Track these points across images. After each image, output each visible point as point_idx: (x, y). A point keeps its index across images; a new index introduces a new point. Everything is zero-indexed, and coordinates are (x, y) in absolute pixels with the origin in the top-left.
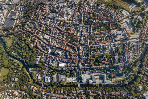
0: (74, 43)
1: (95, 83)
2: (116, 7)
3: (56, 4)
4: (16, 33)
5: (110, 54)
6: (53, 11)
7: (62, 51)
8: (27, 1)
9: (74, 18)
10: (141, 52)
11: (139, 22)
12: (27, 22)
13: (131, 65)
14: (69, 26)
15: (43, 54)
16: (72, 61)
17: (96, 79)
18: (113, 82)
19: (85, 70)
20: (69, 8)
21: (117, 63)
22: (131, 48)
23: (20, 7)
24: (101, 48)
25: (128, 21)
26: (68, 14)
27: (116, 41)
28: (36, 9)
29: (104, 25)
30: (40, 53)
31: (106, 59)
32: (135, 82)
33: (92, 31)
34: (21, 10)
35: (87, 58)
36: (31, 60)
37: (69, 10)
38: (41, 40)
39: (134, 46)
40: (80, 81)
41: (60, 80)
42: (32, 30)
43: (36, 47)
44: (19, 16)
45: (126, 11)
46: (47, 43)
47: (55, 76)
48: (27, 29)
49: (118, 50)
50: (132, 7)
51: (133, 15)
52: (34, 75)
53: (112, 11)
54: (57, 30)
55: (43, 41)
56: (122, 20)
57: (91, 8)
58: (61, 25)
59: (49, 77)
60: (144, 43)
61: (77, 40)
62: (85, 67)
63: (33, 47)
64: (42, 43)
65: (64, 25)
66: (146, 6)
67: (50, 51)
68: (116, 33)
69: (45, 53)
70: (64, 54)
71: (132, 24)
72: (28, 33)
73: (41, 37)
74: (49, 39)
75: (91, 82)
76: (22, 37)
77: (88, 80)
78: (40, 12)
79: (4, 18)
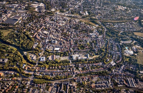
1: (82, 59)
2: (90, 25)
4: (16, 28)
5: (90, 44)
9: (67, 26)
11: (101, 31)
12: (29, 23)
16: (65, 46)
17: (83, 57)
18: (93, 58)
20: (63, 21)
21: (94, 48)
22: (100, 41)
23: (25, 14)
25: (96, 30)
27: (92, 38)
29: (85, 30)
30: (38, 41)
32: (105, 57)
33: (78, 32)
36: (28, 45)
41: (54, 59)
42: (33, 28)
43: (35, 38)
44: (22, 19)
45: (94, 27)
49: (93, 42)
51: (98, 28)
53: (88, 26)
56: (94, 30)
57: (77, 23)
60: (105, 40)
63: (32, 37)
64: (41, 35)
66: (103, 26)
69: (42, 41)
70: (58, 43)
72: (29, 28)
73: (41, 32)
74: (48, 33)
75: (80, 58)
76: (22, 31)
77: (77, 58)
78: (42, 19)
79: (6, 18)
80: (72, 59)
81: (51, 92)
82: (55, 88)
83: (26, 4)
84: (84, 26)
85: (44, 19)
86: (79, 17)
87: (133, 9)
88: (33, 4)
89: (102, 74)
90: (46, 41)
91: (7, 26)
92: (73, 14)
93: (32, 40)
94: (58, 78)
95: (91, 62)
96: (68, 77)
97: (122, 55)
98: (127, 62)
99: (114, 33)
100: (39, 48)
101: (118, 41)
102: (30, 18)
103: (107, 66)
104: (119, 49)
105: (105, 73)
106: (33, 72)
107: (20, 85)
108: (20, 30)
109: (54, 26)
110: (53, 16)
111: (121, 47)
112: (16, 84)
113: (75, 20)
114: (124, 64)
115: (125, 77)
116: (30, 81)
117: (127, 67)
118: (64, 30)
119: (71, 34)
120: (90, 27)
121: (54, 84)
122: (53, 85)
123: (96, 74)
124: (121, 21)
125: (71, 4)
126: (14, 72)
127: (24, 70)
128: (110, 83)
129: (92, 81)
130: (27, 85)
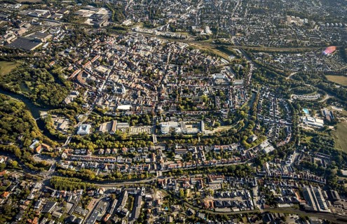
0: (152, 80)
1: (186, 134)
2: (213, 55)
4: (34, 57)
5: (209, 98)
7: (128, 90)
11: (241, 70)
12: (66, 48)
15: (86, 90)
16: (146, 102)
17: (188, 128)
18: (216, 133)
20: (148, 46)
23: (59, 31)
25: (229, 68)
26: (146, 50)
27: (215, 85)
28: (92, 37)
29: (199, 68)
30: (81, 88)
34: (59, 34)
35: (172, 99)
39: (239, 92)
40: (157, 132)
41: (114, 129)
42: (74, 58)
43: (74, 80)
44: (52, 40)
45: (225, 60)
48: (61, 56)
53: (209, 58)
54: (125, 63)
56: (222, 67)
59: (90, 126)
60: (250, 90)
63: (67, 79)
64: (89, 75)
67: (103, 87)
70: (130, 94)
71: (233, 71)
73: (90, 68)
74: (107, 71)
75: (179, 130)
76: (46, 65)
77: (173, 130)
78: (98, 41)
79: (14, 36)
80: (160, 133)
81: (92, 212)
82: (105, 204)
83: (67, 9)
84: (198, 59)
85: (102, 41)
86: (189, 37)
87: (326, 23)
88: (83, 11)
89: (235, 172)
90: (100, 89)
91: (12, 52)
92: (175, 31)
93: (65, 85)
94: (116, 177)
95: (209, 142)
96: (143, 176)
97: (292, 128)
98: (306, 145)
99: (273, 76)
100: (79, 103)
101: (284, 94)
102: (71, 38)
103: (252, 154)
104: (285, 112)
105: (243, 170)
106: (55, 159)
107: (14, 191)
108: (40, 63)
109: (125, 56)
110: (126, 35)
111: (290, 109)
112: (5, 188)
113: (178, 45)
114: (298, 151)
115: (300, 183)
116: (44, 182)
117: (305, 159)
118: (147, 66)
119: (164, 75)
120: (212, 61)
121: (105, 192)
122: (100, 195)
123: (218, 171)
124: (293, 49)
125: (173, 11)
126: (6, 158)
127: (32, 154)
128: (257, 198)
129: (207, 189)
130: (34, 190)
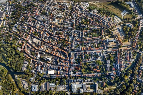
0: (64, 48)
2: (108, 14)
3: (47, 6)
4: (2, 35)
5: (102, 62)
6: (44, 14)
7: (52, 57)
8: (16, 2)
9: (66, 22)
10: (132, 60)
11: (131, 30)
12: (15, 24)
13: (123, 74)
14: (61, 31)
15: (31, 60)
16: (63, 68)
17: (88, 88)
18: (105, 92)
19: (76, 78)
20: (60, 12)
21: (109, 71)
22: (123, 56)
23: (8, 7)
24: (93, 54)
25: (120, 28)
26: (59, 18)
27: (108, 48)
28: (26, 10)
29: (96, 31)
30: (28, 58)
31: (98, 67)
32: (127, 93)
33: (84, 37)
34: (8, 10)
35: (78, 65)
36: (17, 66)
37: (61, 14)
38: (30, 44)
39: (126, 54)
40: (70, 91)
41: (49, 89)
42: (20, 33)
43: (24, 52)
44: (6, 17)
45: (118, 18)
46: (36, 48)
47: (43, 85)
48: (14, 31)
49: (110, 57)
50: (124, 14)
51: (125, 22)
52: (20, 83)
53: (105, 17)
54: (48, 34)
55: (31, 45)
56: (114, 27)
57: (83, 13)
58: (52, 29)
59: (37, 86)
60: (136, 51)
61: (69, 46)
62: (76, 75)
63: (21, 51)
64: (30, 47)
65: (55, 29)
66: (137, 14)
67: (39, 56)
68: (108, 39)
69: (33, 58)
70: (54, 60)
71: (124, 31)
72: (15, 35)
73: (30, 40)
74: (39, 43)
75: (82, 91)
76: (9, 41)
78: (30, 13)
110: (45, 2)
113: (81, 6)
120: (107, 21)
